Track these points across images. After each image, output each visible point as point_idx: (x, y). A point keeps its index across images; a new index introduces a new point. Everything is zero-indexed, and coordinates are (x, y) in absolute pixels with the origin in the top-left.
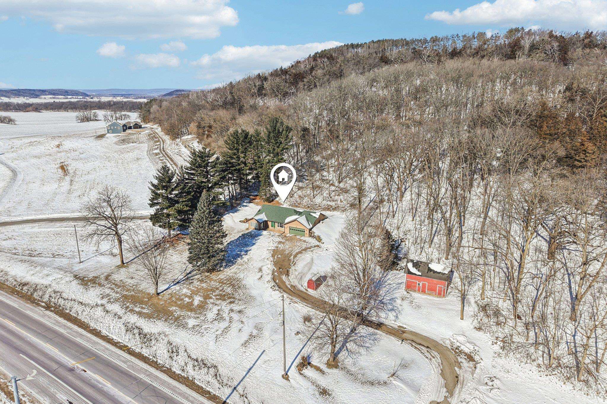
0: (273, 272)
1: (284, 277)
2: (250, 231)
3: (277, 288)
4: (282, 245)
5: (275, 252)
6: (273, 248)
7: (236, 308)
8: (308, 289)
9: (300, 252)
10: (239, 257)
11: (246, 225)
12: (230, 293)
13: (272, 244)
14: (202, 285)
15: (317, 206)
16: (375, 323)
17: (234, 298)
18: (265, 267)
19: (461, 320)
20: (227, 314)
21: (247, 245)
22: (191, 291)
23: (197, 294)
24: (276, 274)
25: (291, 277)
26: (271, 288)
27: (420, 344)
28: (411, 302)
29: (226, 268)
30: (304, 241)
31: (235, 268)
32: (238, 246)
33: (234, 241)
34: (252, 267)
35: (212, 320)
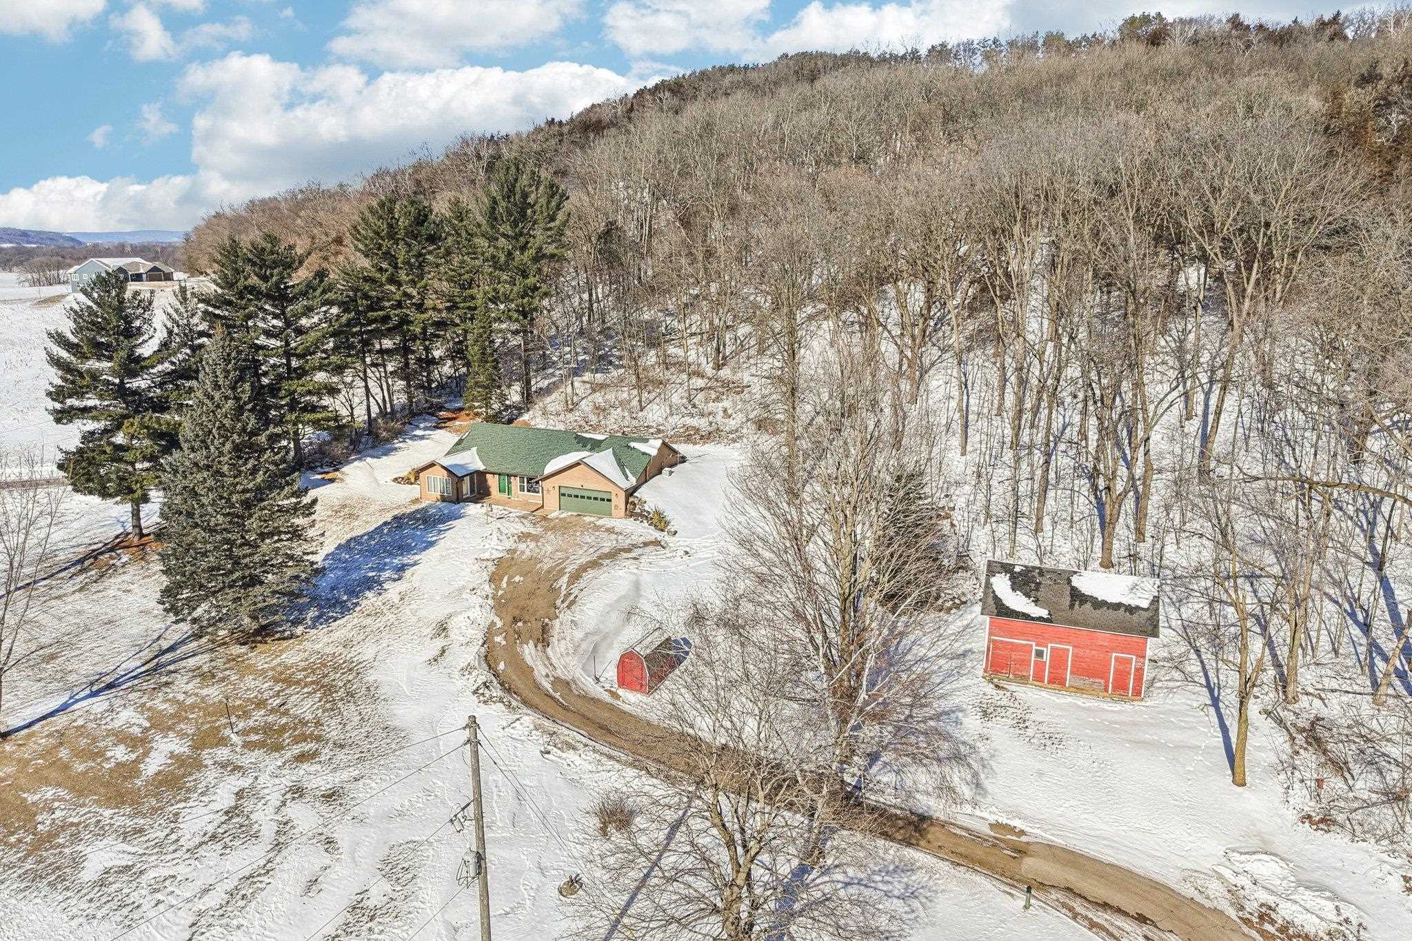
0: (490, 632)
1: (529, 652)
2: (423, 505)
3: (497, 692)
4: (532, 545)
5: (501, 568)
6: (497, 555)
7: (318, 778)
8: (621, 692)
9: (594, 564)
10: (369, 589)
11: (414, 491)
12: (309, 716)
13: (494, 542)
14: (205, 692)
15: (652, 430)
16: (897, 817)
17: (318, 739)
18: (460, 618)
19: (1240, 789)
20: (270, 810)
21: (404, 549)
22: (149, 719)
23: (170, 728)
24: (498, 639)
25: (557, 649)
26: (475, 692)
27: (1105, 906)
28: (1021, 723)
29: (314, 627)
30: (610, 531)
31: (349, 626)
32: (373, 552)
33: (362, 536)
34: (414, 619)
35: (197, 840)
